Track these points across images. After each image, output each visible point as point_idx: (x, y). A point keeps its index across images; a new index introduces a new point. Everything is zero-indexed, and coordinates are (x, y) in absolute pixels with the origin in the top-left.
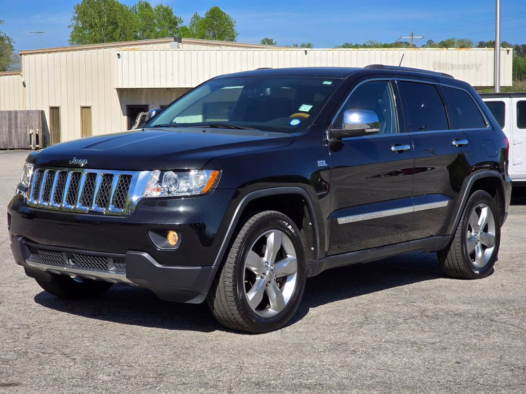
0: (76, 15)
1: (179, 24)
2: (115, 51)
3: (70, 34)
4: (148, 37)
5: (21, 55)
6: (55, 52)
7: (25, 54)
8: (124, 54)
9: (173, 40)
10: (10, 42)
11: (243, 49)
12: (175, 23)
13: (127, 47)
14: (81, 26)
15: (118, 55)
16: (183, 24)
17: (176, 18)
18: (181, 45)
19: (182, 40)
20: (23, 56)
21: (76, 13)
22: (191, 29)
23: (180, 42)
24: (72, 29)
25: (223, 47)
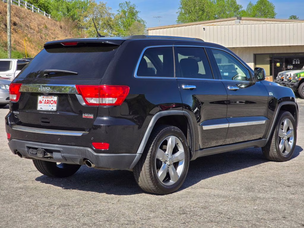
0: (181, 6)
1: (240, 9)
2: (202, 26)
3: (177, 17)
4: (222, 17)
5: (148, 30)
6: (167, 28)
7: (150, 30)
8: (207, 28)
9: (236, 18)
10: (144, 23)
11: (279, 22)
12: (238, 9)
13: (209, 24)
14: (184, 12)
15: (204, 28)
16: (243, 9)
17: (238, 5)
18: (241, 21)
19: (242, 18)
20: (149, 31)
21: (181, 5)
22: (247, 11)
23: (241, 19)
24: (178, 14)
25: (267, 22)
